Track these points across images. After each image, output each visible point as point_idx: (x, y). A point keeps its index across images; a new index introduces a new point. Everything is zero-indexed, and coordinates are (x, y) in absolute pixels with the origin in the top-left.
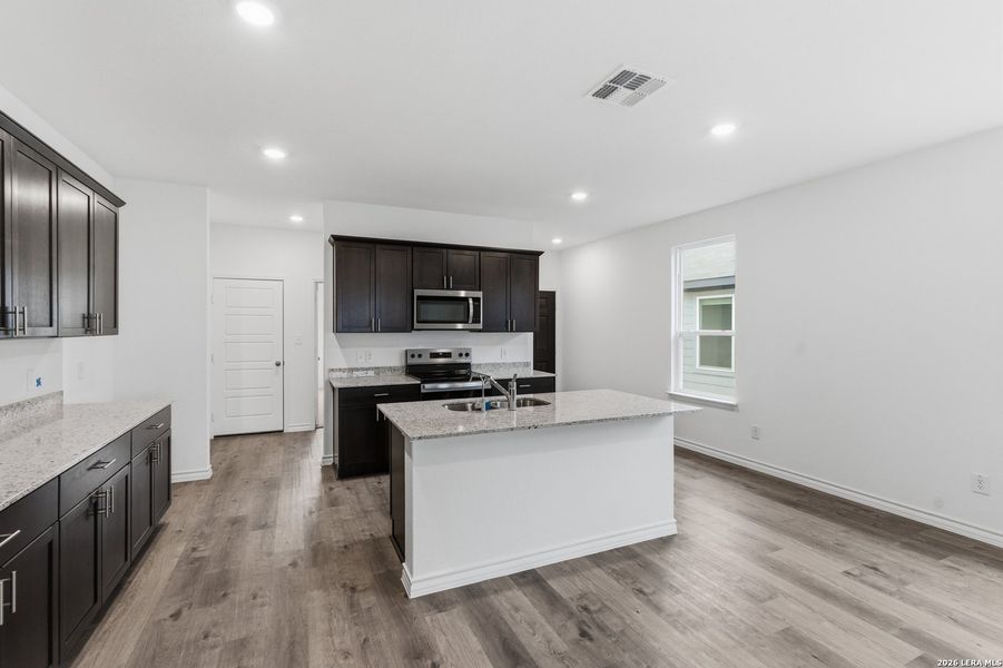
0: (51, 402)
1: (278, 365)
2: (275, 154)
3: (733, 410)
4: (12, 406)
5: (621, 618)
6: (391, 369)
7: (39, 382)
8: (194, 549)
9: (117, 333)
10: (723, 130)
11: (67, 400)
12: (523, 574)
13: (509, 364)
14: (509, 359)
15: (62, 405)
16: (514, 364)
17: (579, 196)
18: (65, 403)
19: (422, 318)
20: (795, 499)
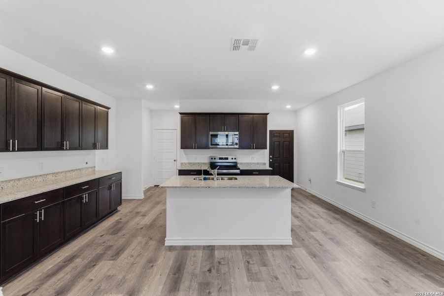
0: (90, 170)
1: (175, 161)
2: (150, 87)
3: (363, 192)
4: (76, 170)
5: (229, 269)
6: (204, 164)
7: (87, 163)
8: (121, 219)
9: (108, 149)
10: (310, 52)
11: (96, 169)
12: (209, 246)
13: (256, 163)
14: (255, 161)
15: (95, 170)
16: (258, 163)
17: (275, 88)
18: (96, 170)
19: (213, 143)
20: (379, 241)
